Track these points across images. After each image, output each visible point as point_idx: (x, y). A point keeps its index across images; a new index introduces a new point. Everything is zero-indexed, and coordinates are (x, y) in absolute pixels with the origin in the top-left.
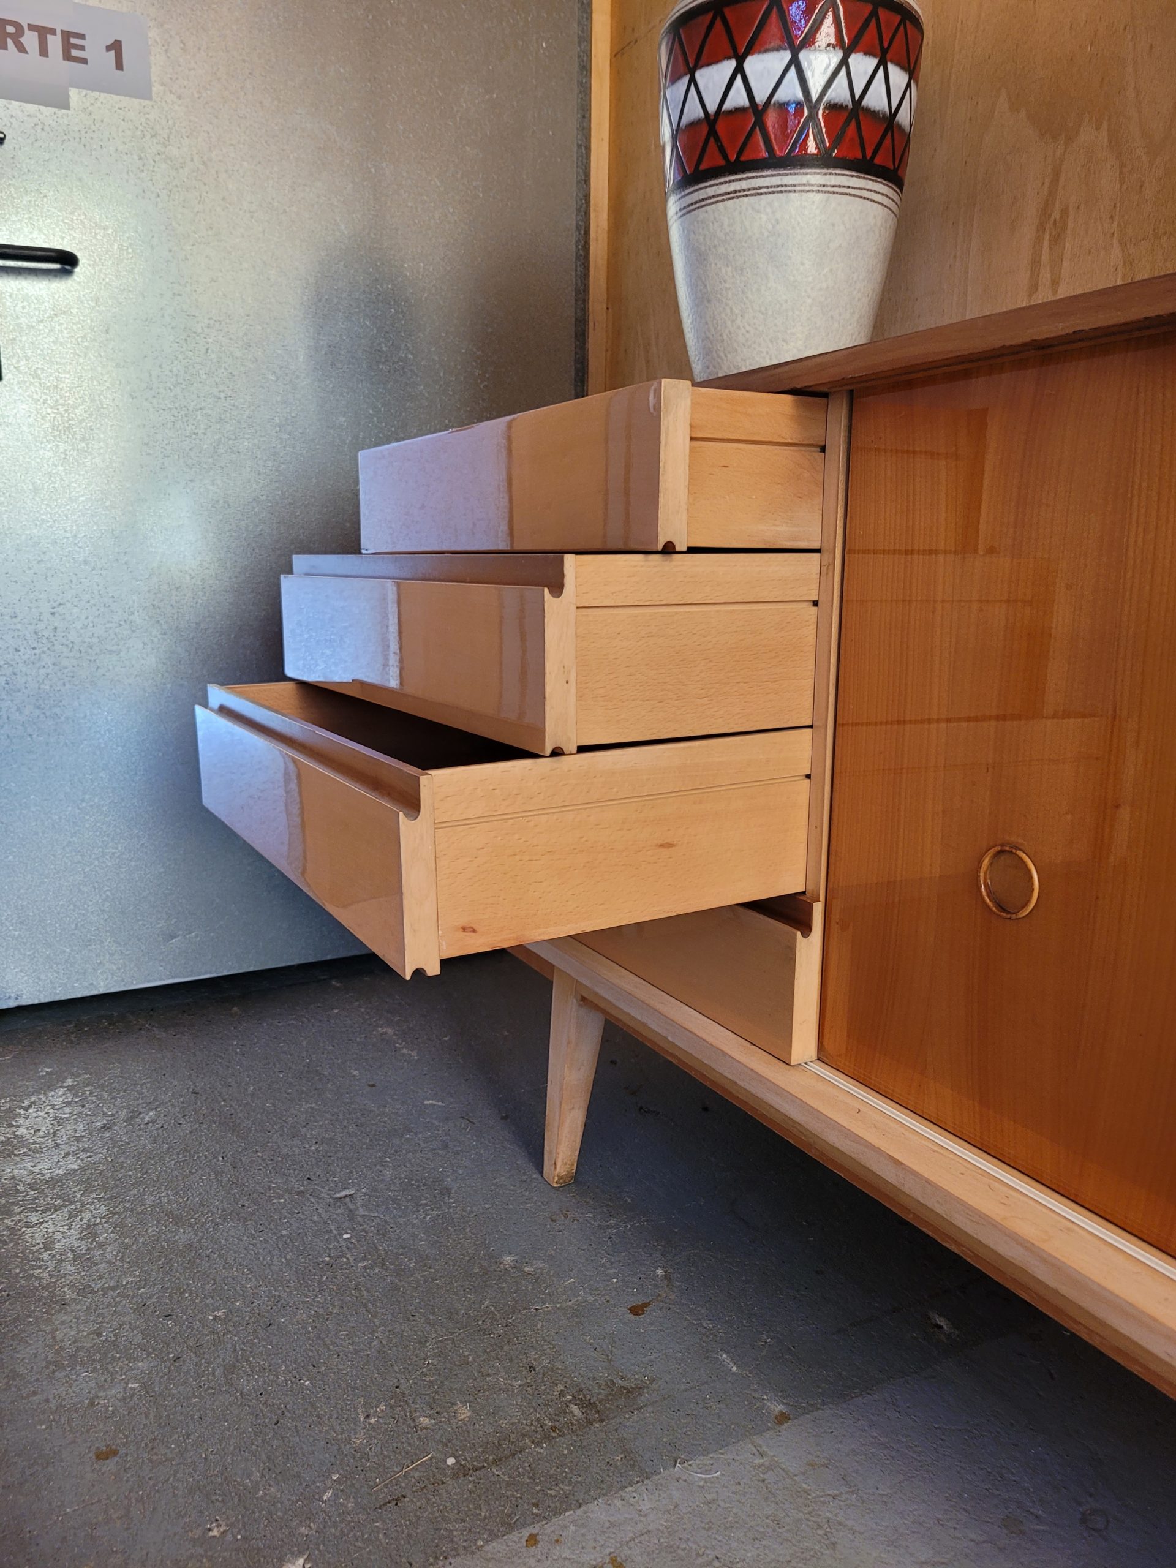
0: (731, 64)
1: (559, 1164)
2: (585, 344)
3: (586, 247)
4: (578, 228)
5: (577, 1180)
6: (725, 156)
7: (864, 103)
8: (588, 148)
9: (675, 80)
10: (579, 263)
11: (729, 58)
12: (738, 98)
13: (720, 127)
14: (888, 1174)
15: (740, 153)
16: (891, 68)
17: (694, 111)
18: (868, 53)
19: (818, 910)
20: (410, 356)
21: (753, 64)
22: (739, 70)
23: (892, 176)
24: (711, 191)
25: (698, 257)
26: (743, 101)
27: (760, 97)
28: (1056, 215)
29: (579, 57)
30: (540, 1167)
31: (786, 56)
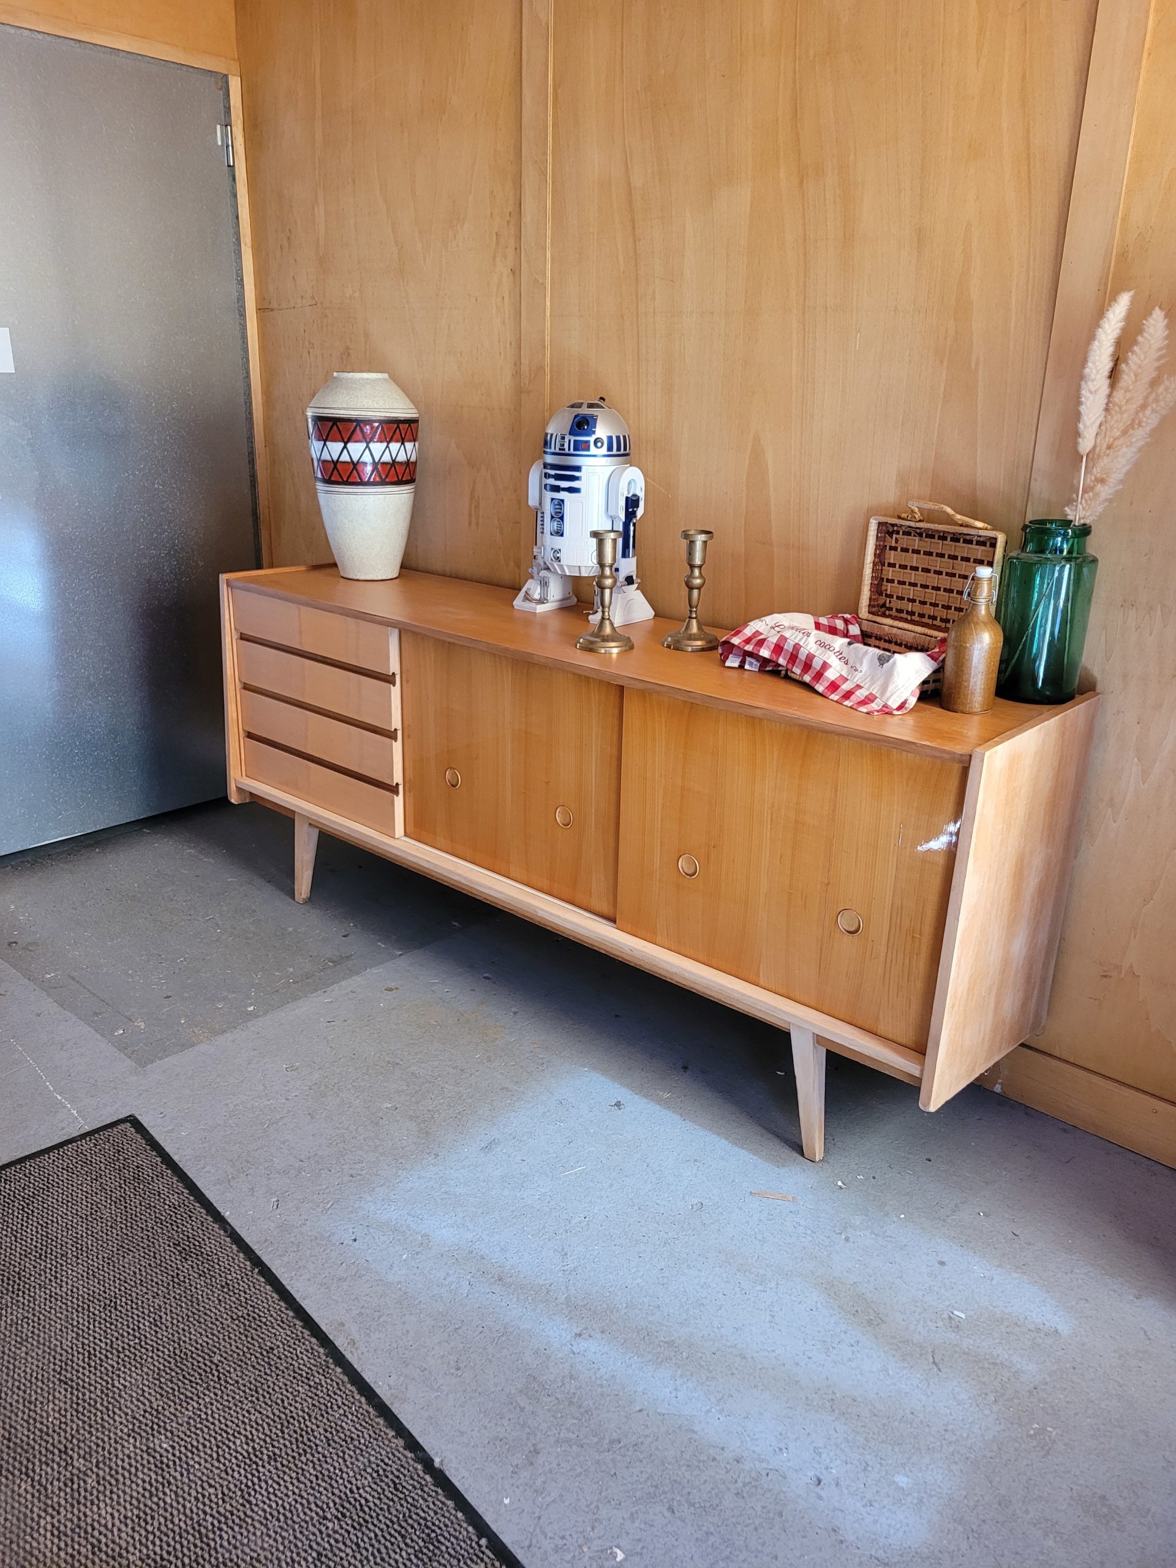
0: (342, 445)
1: (302, 894)
2: (254, 465)
3: (251, 413)
4: (245, 403)
5: (309, 900)
6: (342, 477)
7: (397, 459)
9: (317, 441)
11: (340, 441)
12: (345, 457)
13: (339, 466)
15: (348, 479)
16: (406, 445)
17: (327, 456)
18: (397, 441)
19: (401, 788)
21: (351, 446)
22: (345, 447)
23: (411, 483)
24: (337, 489)
26: (348, 459)
27: (355, 459)
29: (238, 310)
30: (294, 899)
31: (365, 445)
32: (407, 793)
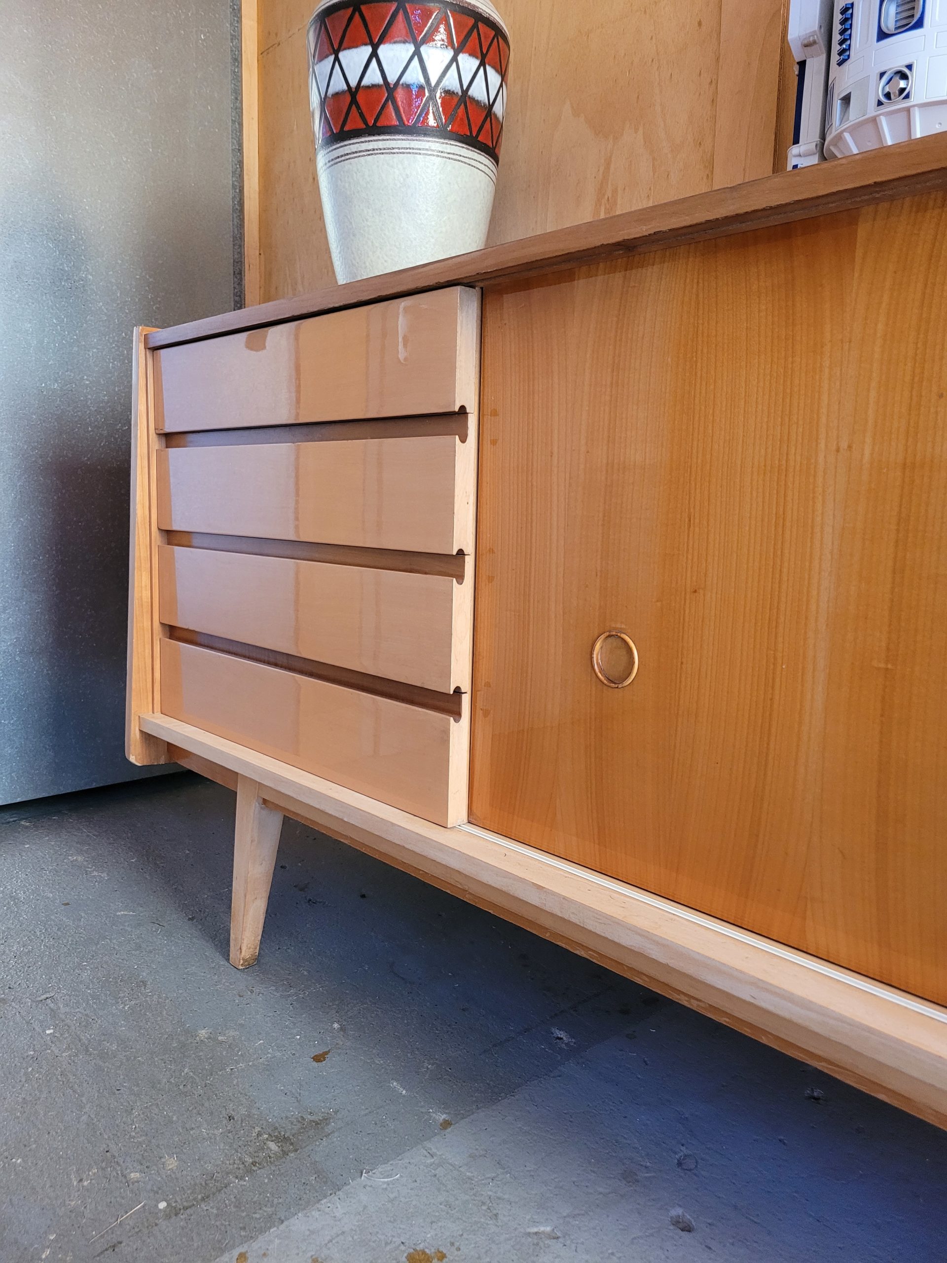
0: (368, 50)
1: (244, 949)
4: (234, 187)
5: (256, 964)
6: (365, 122)
7: (470, 93)
8: (241, 125)
9: (322, 58)
10: (235, 215)
11: (366, 44)
12: (373, 77)
13: (360, 98)
14: (533, 898)
15: (376, 120)
16: (488, 68)
17: (339, 84)
18: (472, 54)
19: (466, 703)
20: (90, 277)
21: (385, 52)
22: (374, 54)
23: (491, 152)
24: (354, 148)
25: (343, 200)
26: (379, 80)
27: (392, 78)
28: (609, 194)
29: (232, 51)
30: (226, 955)
31: (411, 48)
32: (479, 713)
